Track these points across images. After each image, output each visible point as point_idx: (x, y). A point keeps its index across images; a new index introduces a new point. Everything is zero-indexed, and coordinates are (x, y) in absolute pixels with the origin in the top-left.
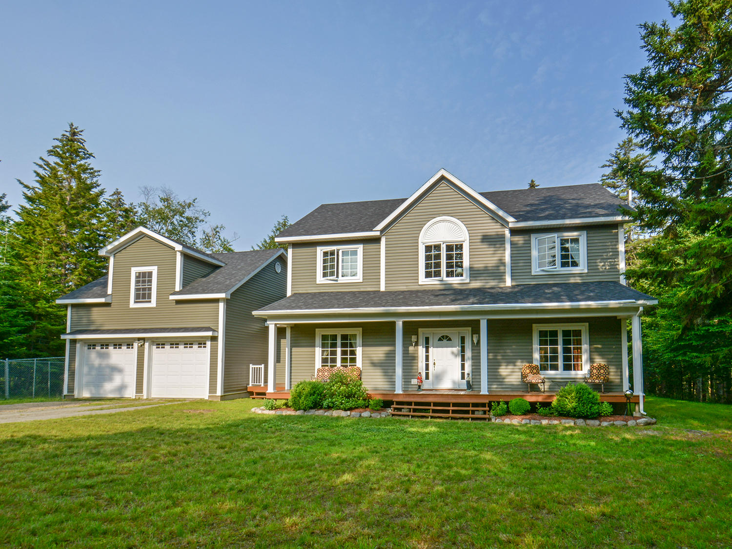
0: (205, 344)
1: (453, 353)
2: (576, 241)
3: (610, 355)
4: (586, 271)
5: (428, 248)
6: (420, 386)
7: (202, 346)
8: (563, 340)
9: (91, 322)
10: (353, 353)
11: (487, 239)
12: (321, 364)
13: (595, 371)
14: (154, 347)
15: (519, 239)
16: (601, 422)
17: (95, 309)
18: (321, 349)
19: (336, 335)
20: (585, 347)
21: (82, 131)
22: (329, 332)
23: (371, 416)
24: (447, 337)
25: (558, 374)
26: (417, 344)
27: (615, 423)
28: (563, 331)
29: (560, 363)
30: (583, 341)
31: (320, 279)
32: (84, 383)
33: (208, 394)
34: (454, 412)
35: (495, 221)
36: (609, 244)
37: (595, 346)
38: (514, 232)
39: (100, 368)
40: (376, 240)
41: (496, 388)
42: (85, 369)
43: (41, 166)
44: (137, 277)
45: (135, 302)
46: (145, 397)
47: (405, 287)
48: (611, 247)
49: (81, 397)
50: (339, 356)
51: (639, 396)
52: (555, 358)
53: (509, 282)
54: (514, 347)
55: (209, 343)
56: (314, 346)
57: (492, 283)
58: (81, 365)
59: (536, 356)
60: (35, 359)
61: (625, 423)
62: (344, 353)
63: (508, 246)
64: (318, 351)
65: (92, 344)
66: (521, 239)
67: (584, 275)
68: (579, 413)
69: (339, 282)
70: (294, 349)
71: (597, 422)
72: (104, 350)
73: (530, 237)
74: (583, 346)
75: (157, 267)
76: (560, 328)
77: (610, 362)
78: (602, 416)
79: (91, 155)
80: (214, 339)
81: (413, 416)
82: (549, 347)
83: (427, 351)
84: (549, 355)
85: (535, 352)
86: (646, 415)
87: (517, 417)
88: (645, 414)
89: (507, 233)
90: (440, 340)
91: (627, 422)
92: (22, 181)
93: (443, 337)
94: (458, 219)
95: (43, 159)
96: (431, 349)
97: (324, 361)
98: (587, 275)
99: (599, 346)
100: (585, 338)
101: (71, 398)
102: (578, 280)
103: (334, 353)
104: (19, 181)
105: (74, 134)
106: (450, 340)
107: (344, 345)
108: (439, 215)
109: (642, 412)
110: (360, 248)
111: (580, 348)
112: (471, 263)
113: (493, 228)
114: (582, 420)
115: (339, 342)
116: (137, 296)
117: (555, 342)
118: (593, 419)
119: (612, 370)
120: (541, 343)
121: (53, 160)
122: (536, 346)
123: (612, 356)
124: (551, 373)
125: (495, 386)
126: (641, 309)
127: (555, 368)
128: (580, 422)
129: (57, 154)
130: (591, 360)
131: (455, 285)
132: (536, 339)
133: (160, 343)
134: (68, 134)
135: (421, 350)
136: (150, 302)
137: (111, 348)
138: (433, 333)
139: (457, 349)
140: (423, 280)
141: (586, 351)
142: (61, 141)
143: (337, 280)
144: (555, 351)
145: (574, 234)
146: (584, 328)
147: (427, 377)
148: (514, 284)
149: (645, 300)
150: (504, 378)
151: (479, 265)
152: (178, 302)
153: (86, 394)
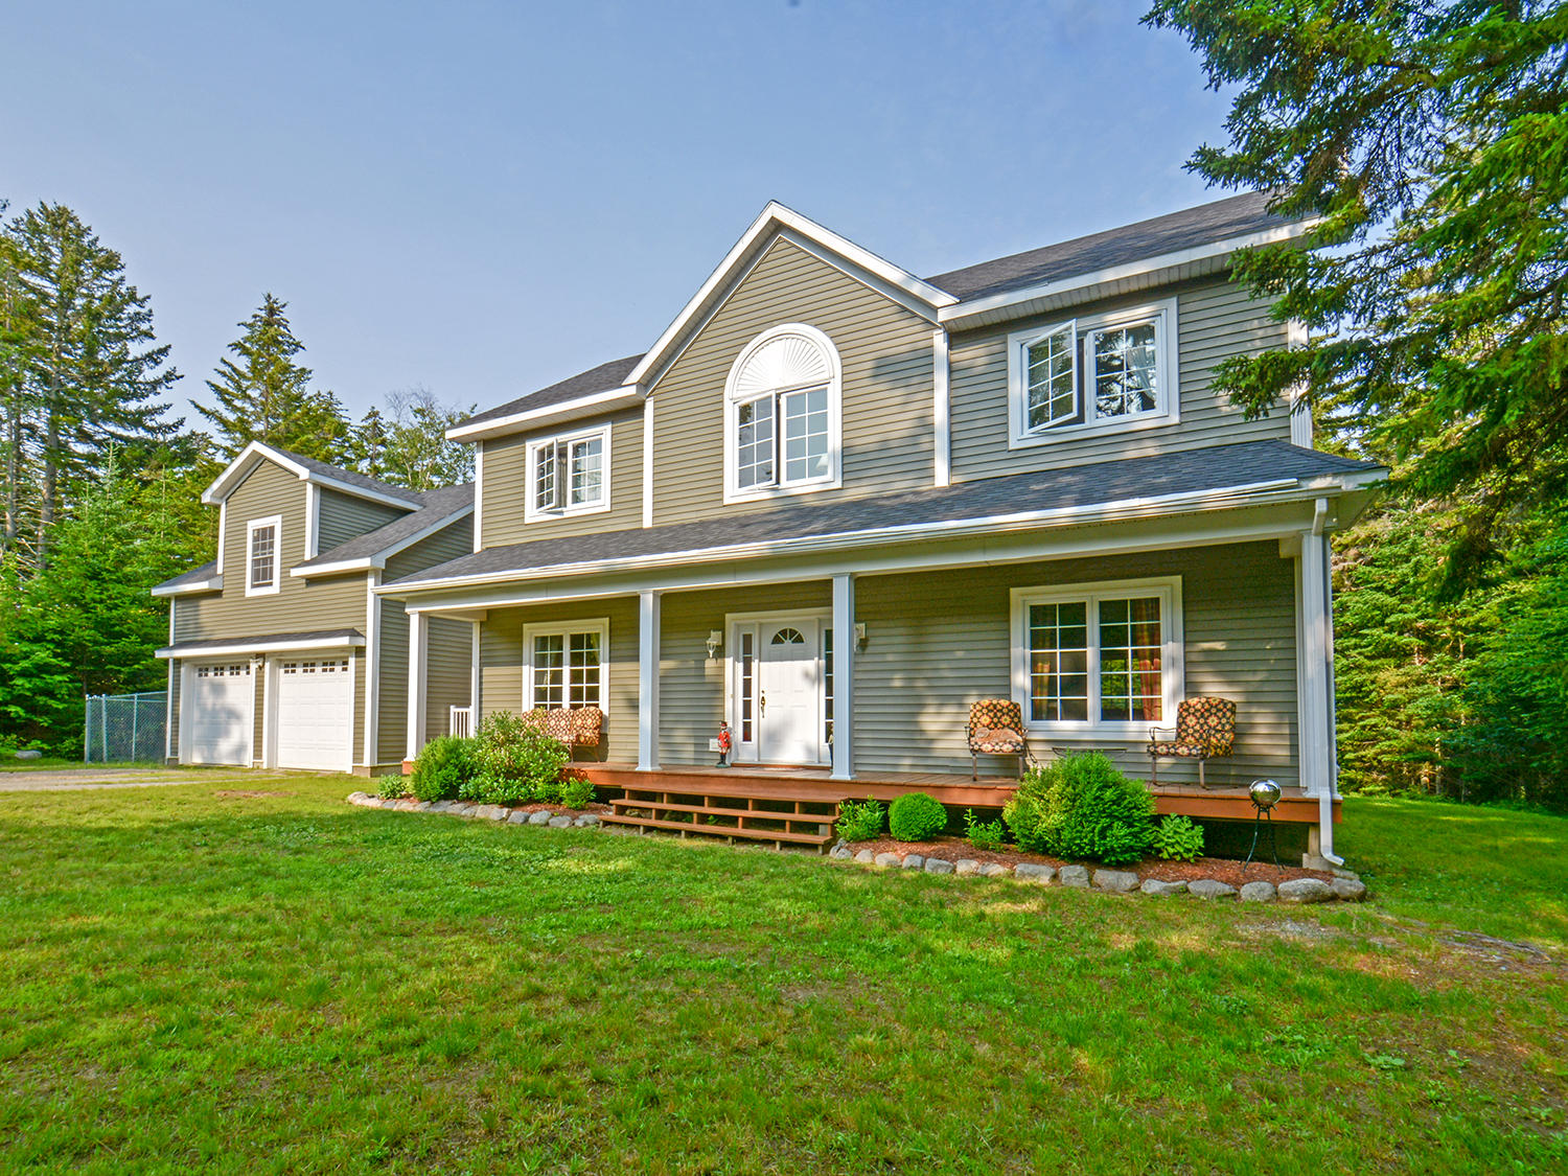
0: (346, 663)
1: (807, 675)
2: (1142, 333)
3: (1255, 671)
4: (1175, 419)
5: (745, 413)
6: (723, 756)
7: (328, 668)
8: (1103, 629)
9: (199, 629)
10: (594, 676)
11: (885, 368)
12: (533, 703)
13: (1191, 721)
14: (282, 670)
15: (974, 354)
16: (1142, 879)
17: (205, 604)
18: (533, 669)
19: (561, 637)
20: (1170, 649)
21: (284, 306)
22: (549, 629)
23: (547, 824)
24: (793, 632)
25: (1086, 728)
26: (720, 652)
27: (1190, 886)
28: (1103, 605)
29: (1093, 699)
30: (1164, 632)
31: (532, 513)
32: (194, 738)
33: (351, 764)
34: (750, 823)
35: (907, 314)
36: (1256, 324)
37: (1206, 646)
38: (958, 335)
39: (214, 713)
40: (634, 410)
41: (912, 766)
42: (196, 715)
43: (224, 374)
44: (255, 539)
45: (253, 586)
46: (265, 767)
47: (694, 515)
48: (1260, 333)
49: (189, 763)
50: (566, 686)
51: (1316, 802)
52: (1077, 685)
53: (942, 477)
54: (960, 654)
55: (352, 661)
56: (520, 663)
57: (900, 485)
58: (188, 706)
59: (1022, 679)
60: (136, 695)
61: (1228, 889)
62: (576, 677)
63: (941, 379)
64: (528, 672)
65: (202, 666)
66: (982, 352)
67: (1169, 431)
68: (1070, 848)
69: (566, 515)
70: (487, 671)
71: (1128, 879)
72: (219, 677)
73: (1005, 342)
74: (1162, 647)
75: (280, 517)
76: (1091, 595)
77: (1254, 698)
78: (1162, 860)
79: (298, 345)
80: (360, 652)
81: (649, 829)
82: (1058, 651)
83: (747, 671)
84: (1058, 674)
85: (1017, 669)
86: (1343, 868)
87: (898, 846)
88: (1340, 861)
89: (940, 341)
90: (776, 640)
91: (1238, 884)
92: (198, 403)
93: (783, 633)
94: (816, 326)
95: (225, 362)
96: (755, 664)
97: (540, 695)
98: (1180, 430)
99: (1219, 646)
100: (1170, 619)
101: (174, 765)
102: (1151, 450)
103: (557, 678)
104: (193, 402)
105: (272, 311)
106: (799, 640)
107: (576, 659)
108: (770, 324)
109: (1328, 855)
110: (605, 431)
111: (1155, 654)
112: (847, 436)
113: (903, 337)
114: (1079, 869)
115: (567, 651)
116: (256, 576)
117: (1077, 638)
118: (1119, 866)
119: (1263, 720)
120: (1036, 640)
121: (242, 363)
122: (1020, 651)
123: (1260, 677)
124: (1066, 727)
125: (907, 762)
126: (1321, 506)
127: (1077, 712)
128: (1073, 873)
129: (246, 352)
130: (1190, 687)
131: (807, 499)
132: (1020, 627)
133: (289, 662)
134: (263, 314)
135: (732, 669)
136: (271, 584)
137: (227, 673)
138: (761, 625)
139: (812, 665)
140: (733, 493)
141: (1173, 663)
142: (250, 326)
143: (561, 513)
144: (1079, 663)
145: (1139, 314)
146: (1167, 589)
147: (747, 737)
148: (957, 480)
149: (1335, 475)
150: (932, 740)
151: (867, 440)
152: (312, 581)
153: (197, 760)
